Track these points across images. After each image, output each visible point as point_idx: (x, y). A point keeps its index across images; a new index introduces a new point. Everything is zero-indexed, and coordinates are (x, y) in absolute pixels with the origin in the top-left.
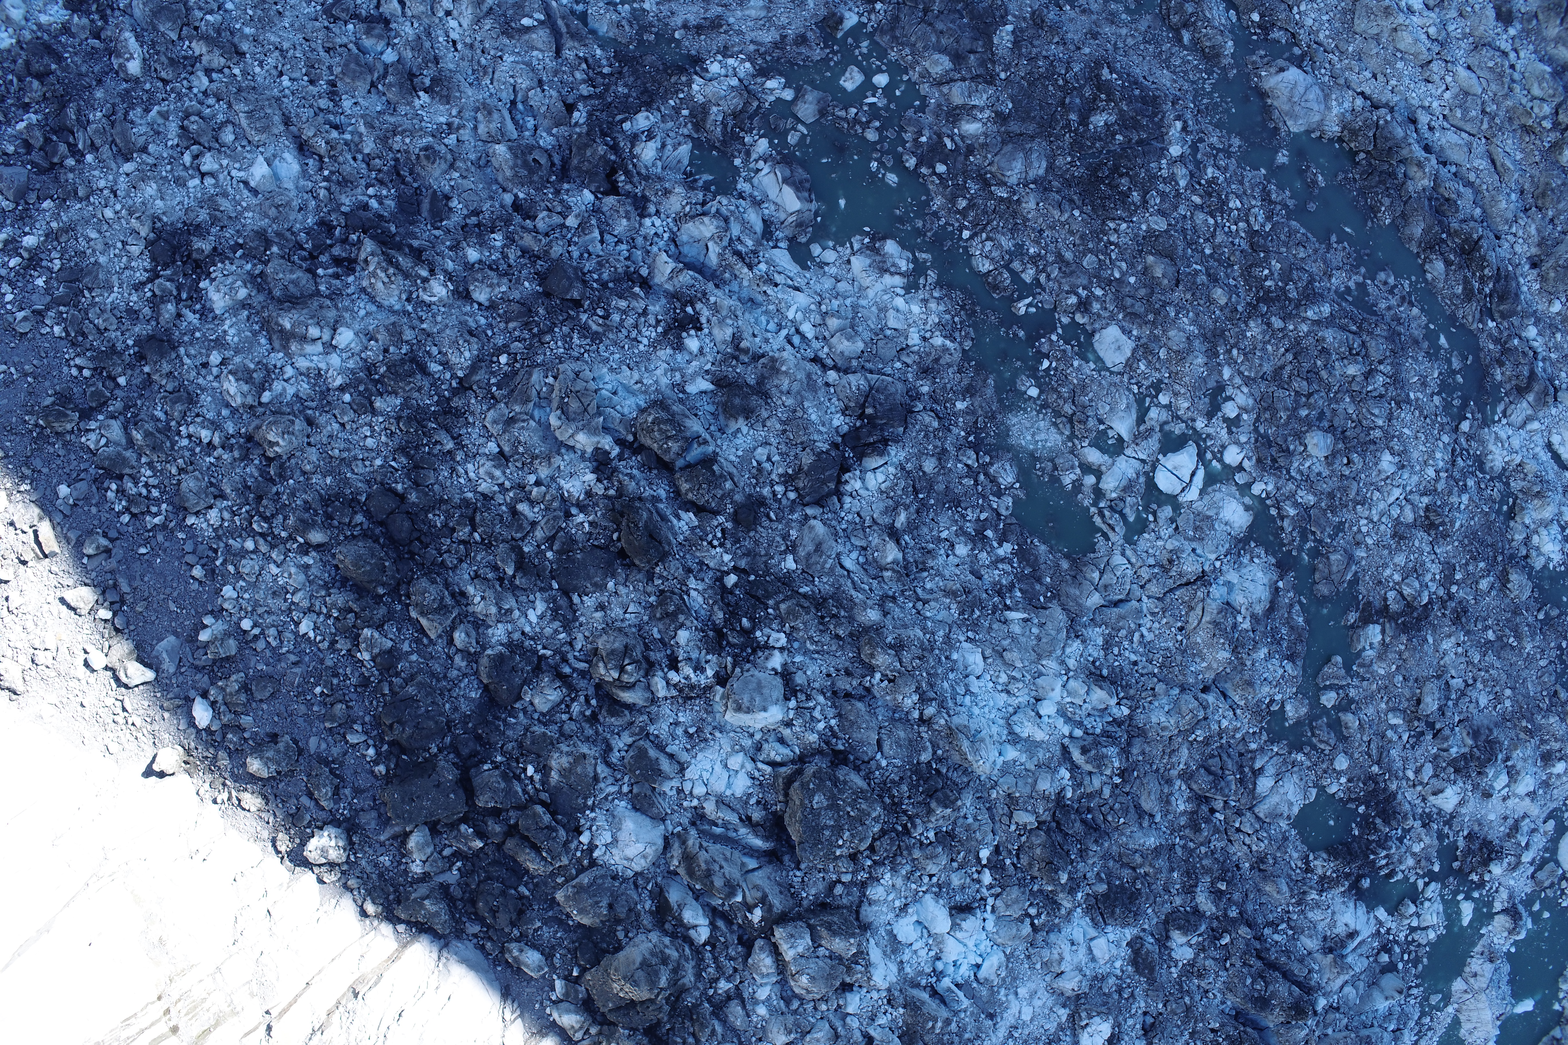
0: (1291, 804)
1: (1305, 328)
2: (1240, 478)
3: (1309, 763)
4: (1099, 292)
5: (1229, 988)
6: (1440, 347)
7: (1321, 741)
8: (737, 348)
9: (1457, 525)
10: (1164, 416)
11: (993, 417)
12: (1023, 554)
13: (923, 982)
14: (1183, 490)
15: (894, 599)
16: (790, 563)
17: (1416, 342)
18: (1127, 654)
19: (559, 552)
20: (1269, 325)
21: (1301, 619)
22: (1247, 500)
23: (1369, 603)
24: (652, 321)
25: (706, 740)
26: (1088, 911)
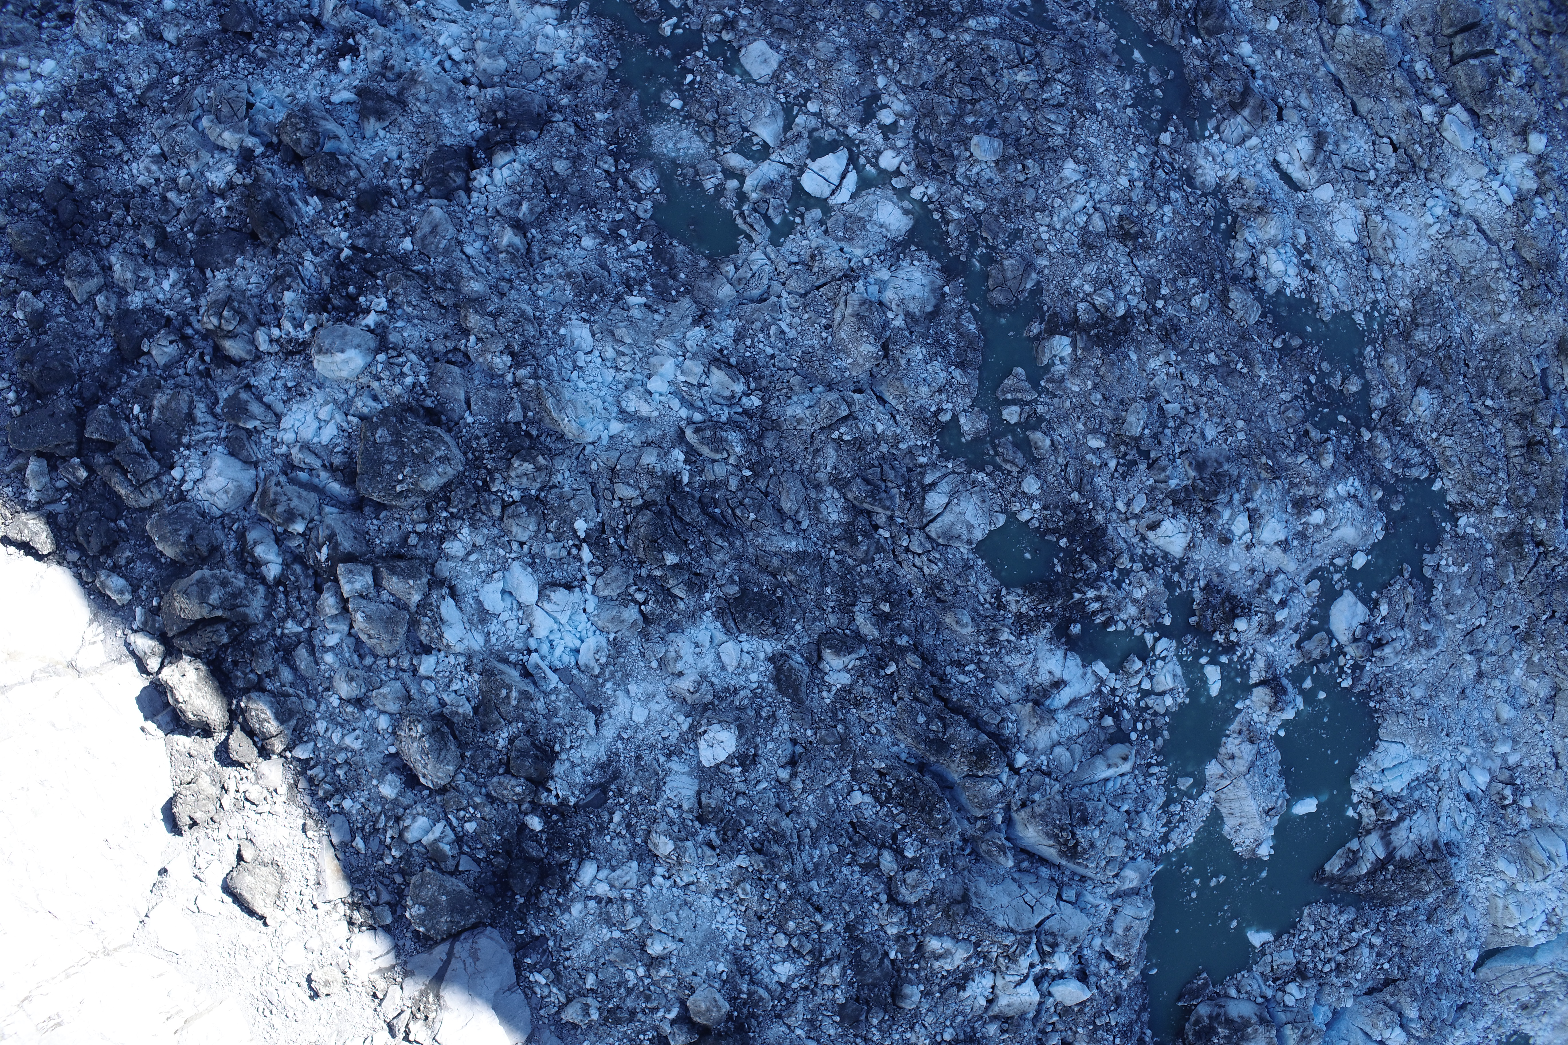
0: (970, 527)
1: (967, 37)
2: (898, 183)
3: (993, 485)
4: (746, 11)
5: (896, 724)
6: (1135, 62)
7: (1006, 461)
8: (385, 67)
9: (1159, 236)
10: (813, 122)
11: (635, 127)
12: (658, 252)
13: (513, 658)
14: (833, 193)
15: (510, 281)
16: (407, 244)
17: (1105, 55)
18: (761, 345)
19: (198, 234)
20: (928, 36)
21: (972, 327)
22: (906, 204)
23: (1055, 314)
24: (314, 49)
25: (302, 395)
26: (719, 615)
